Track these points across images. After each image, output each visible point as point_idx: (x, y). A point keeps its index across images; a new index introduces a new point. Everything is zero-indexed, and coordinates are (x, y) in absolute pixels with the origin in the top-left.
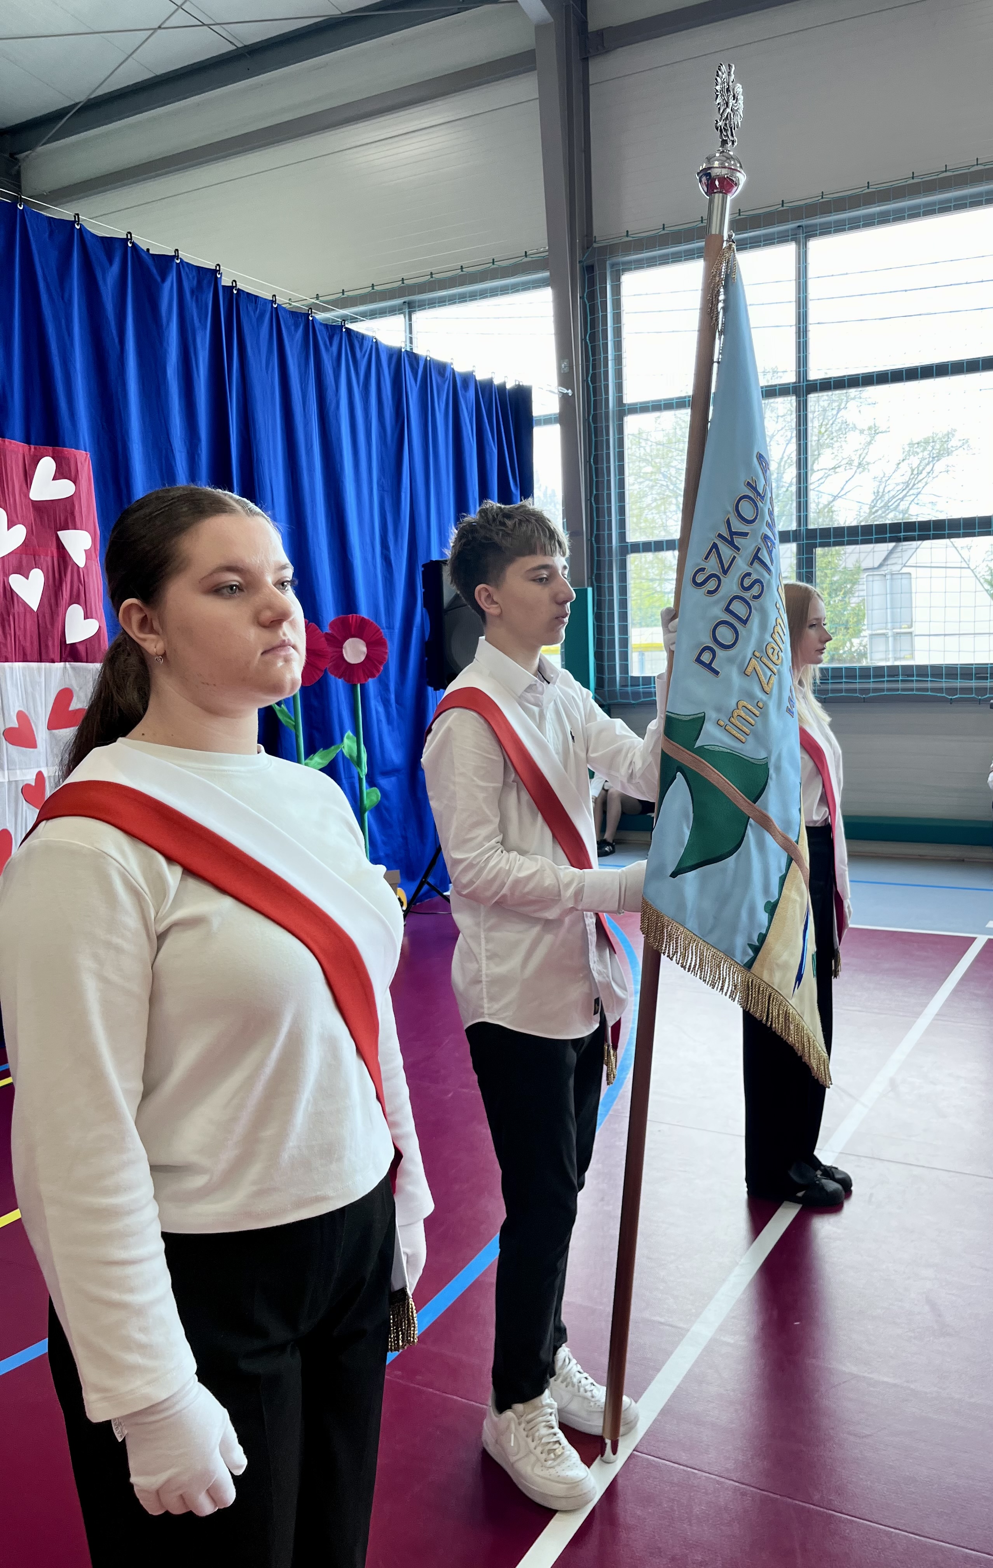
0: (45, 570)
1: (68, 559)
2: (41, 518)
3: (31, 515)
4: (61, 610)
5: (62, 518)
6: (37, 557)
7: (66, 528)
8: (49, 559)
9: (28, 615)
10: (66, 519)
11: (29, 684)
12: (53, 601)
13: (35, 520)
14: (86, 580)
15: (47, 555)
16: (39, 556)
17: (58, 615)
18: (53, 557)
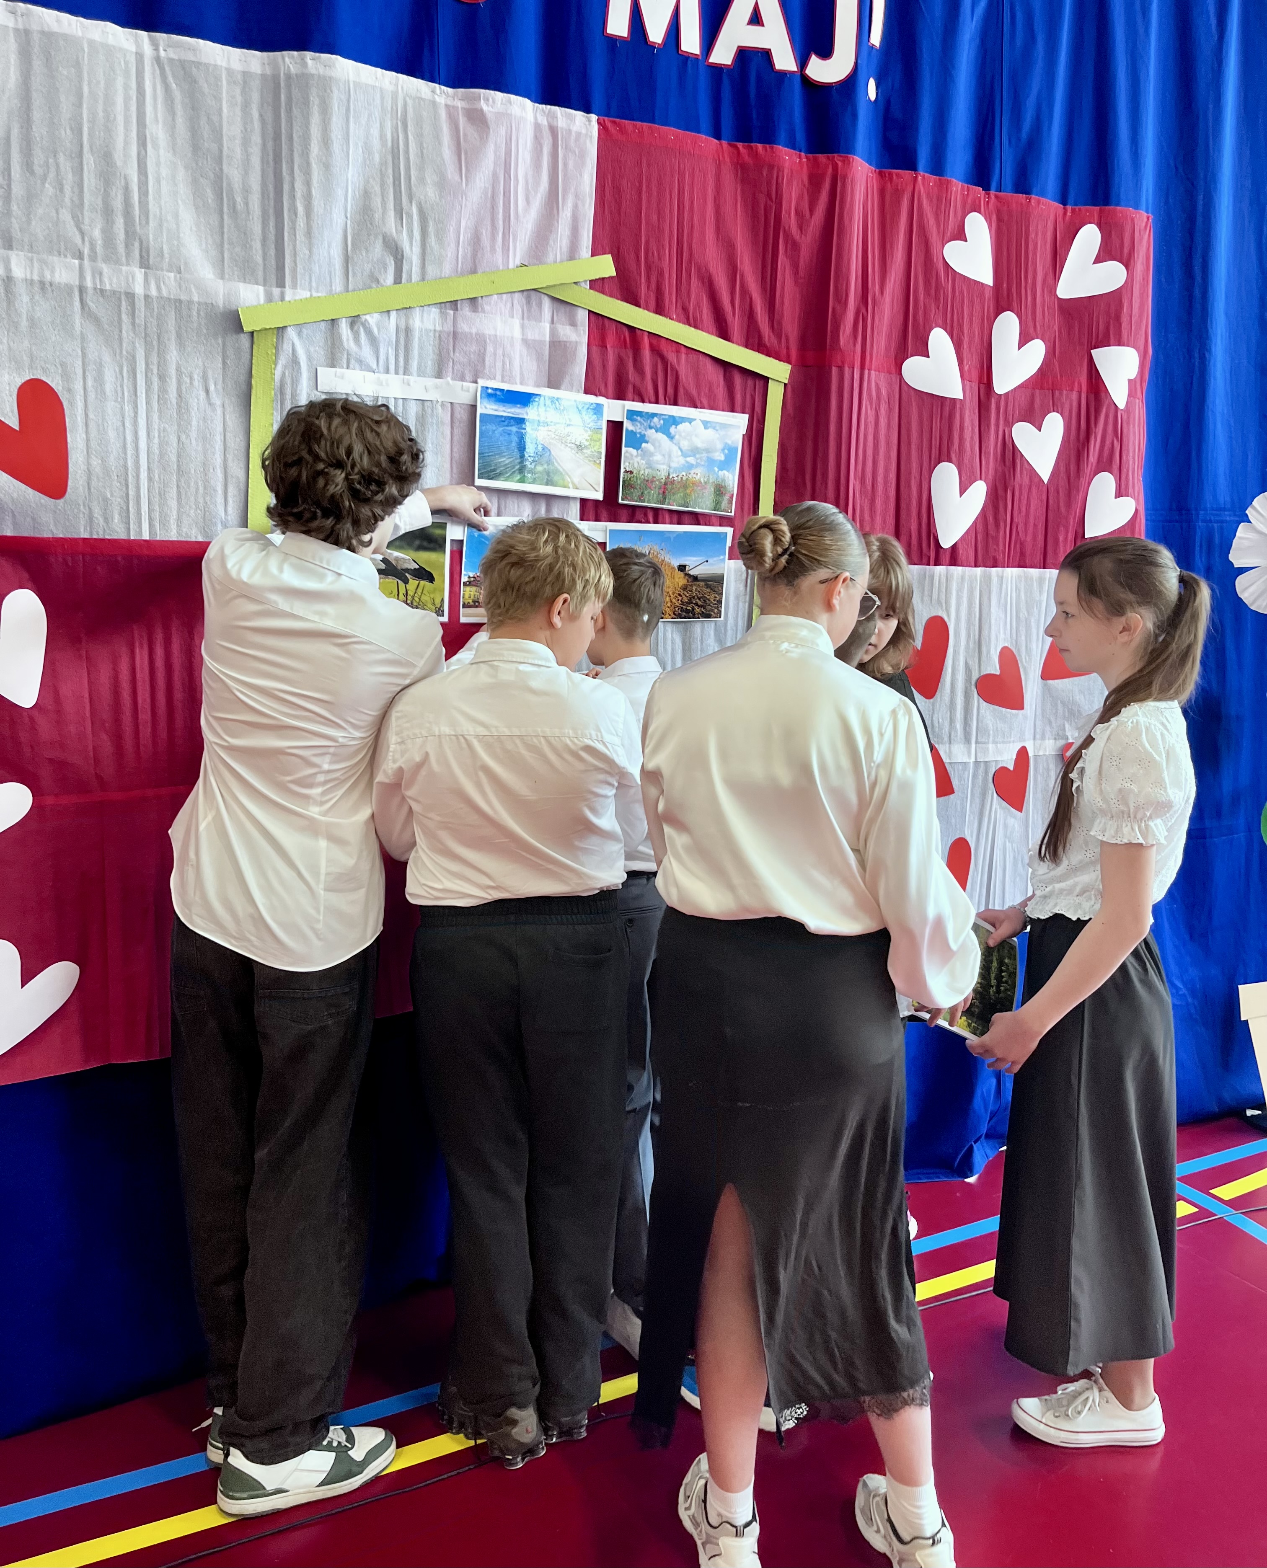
0: (1066, 414)
1: (1103, 395)
2: (1070, 329)
3: (1056, 324)
4: (1083, 481)
5: (1101, 327)
6: (1057, 393)
7: (1105, 342)
8: (1074, 396)
9: (1034, 491)
10: (1107, 329)
11: (1023, 605)
12: (1073, 467)
13: (1060, 332)
14: (1125, 431)
15: (1072, 390)
16: (1061, 390)
17: (1078, 491)
18: (1080, 393)
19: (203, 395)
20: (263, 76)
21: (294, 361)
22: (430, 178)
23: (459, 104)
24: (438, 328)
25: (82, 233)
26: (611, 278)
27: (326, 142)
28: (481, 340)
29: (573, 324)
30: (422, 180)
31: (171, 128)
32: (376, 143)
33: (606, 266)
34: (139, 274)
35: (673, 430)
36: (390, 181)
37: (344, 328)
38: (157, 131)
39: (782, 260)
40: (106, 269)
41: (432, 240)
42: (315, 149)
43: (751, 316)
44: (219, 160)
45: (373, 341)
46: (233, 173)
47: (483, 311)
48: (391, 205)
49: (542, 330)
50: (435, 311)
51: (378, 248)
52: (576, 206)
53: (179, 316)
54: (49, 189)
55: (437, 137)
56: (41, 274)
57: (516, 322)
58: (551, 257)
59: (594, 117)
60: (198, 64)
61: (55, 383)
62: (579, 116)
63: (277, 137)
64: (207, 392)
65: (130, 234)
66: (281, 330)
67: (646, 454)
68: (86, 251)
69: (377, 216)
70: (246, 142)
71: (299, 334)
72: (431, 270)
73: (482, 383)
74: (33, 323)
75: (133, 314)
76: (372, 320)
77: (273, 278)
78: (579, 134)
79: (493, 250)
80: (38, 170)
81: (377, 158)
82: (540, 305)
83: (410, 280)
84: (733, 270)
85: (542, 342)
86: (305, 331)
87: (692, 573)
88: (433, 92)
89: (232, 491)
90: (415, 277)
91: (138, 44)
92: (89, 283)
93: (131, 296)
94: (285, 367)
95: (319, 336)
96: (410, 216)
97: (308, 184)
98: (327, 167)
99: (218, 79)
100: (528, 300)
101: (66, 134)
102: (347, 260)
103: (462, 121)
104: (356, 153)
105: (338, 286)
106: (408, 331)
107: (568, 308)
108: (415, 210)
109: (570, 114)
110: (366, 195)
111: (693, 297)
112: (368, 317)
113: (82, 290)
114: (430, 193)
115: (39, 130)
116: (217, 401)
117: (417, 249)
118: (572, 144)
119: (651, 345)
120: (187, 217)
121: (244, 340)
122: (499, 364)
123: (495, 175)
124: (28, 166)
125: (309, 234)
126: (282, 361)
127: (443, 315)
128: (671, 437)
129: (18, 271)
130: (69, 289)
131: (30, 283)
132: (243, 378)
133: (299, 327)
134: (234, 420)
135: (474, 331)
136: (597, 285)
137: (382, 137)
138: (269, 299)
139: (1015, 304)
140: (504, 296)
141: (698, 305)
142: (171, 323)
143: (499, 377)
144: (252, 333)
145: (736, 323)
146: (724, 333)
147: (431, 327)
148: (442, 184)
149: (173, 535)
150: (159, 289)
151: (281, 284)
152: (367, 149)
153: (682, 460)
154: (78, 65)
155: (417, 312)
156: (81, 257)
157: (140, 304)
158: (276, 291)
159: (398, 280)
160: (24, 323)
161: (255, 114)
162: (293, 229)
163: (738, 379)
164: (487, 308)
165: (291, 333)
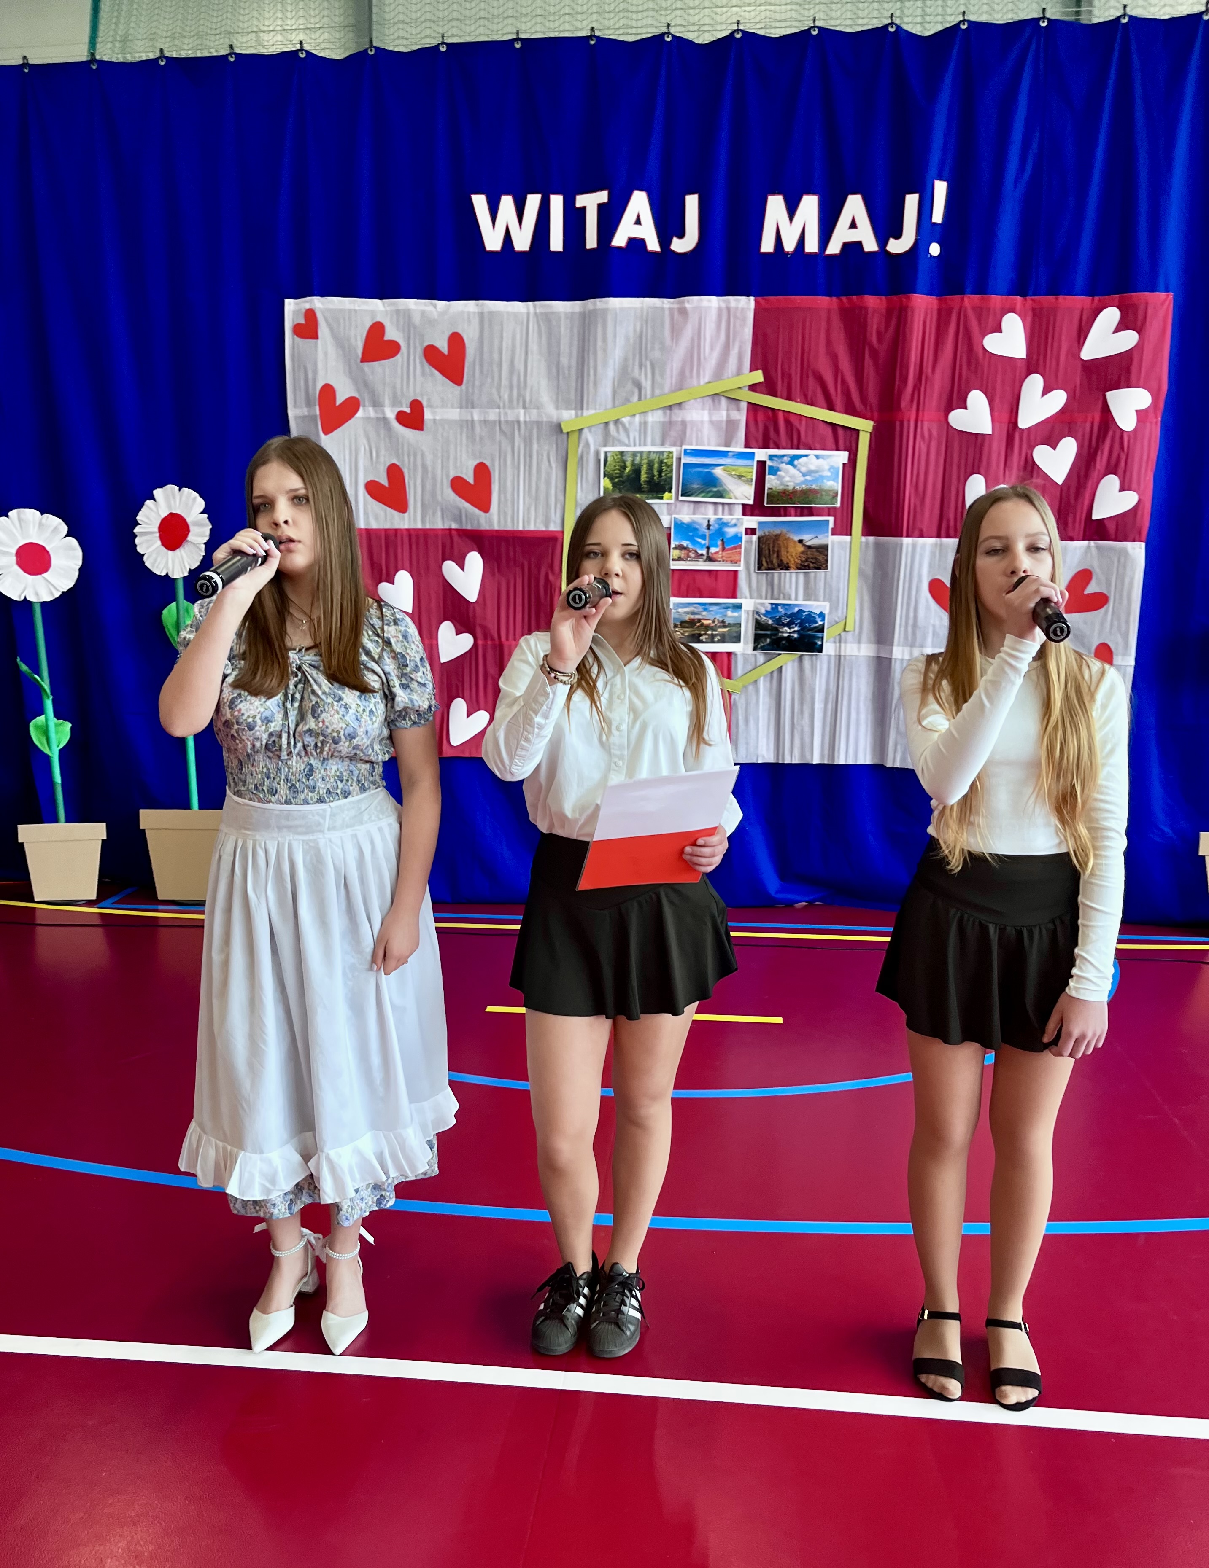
0: (1080, 438)
1: (1112, 424)
2: (1089, 379)
3: (1078, 378)
4: (1092, 481)
5: (1115, 377)
6: (1073, 425)
7: (1118, 387)
8: (1088, 426)
9: (1049, 489)
10: (1119, 377)
12: (1083, 473)
13: (1080, 383)
14: (1130, 446)
15: (1086, 421)
16: (1076, 423)
17: (1087, 488)
18: (1092, 424)
19: (547, 464)
20: (580, 313)
21: (587, 444)
22: (657, 346)
23: (676, 306)
24: (662, 420)
25: (500, 397)
26: (760, 383)
27: (605, 340)
28: (684, 423)
29: (739, 410)
30: (653, 348)
31: (540, 343)
32: (631, 334)
33: (758, 377)
34: (522, 411)
35: (796, 462)
36: (637, 351)
37: (612, 427)
38: (534, 346)
39: (868, 361)
40: (509, 412)
41: (657, 377)
42: (599, 343)
43: (847, 394)
44: (559, 355)
45: (626, 430)
46: (564, 360)
47: (685, 409)
48: (637, 363)
49: (722, 415)
50: (660, 412)
51: (629, 386)
52: (740, 348)
53: (539, 429)
54: (489, 380)
55: (662, 326)
56: (485, 417)
57: (706, 412)
58: (726, 375)
59: (752, 298)
60: (553, 313)
61: (488, 463)
62: (743, 299)
63: (584, 340)
64: (549, 461)
65: (519, 395)
66: (581, 430)
67: (780, 478)
68: (501, 405)
69: (630, 369)
70: (571, 345)
71: (590, 431)
72: (657, 392)
73: (685, 447)
74: (481, 438)
75: (519, 430)
76: (625, 420)
77: (579, 407)
78: (743, 309)
79: (691, 377)
80: (485, 372)
81: (632, 340)
82: (719, 401)
83: (646, 398)
84: (836, 369)
85: (721, 422)
86: (593, 429)
87: (808, 544)
88: (663, 303)
89: (559, 506)
90: (648, 396)
91: (528, 308)
92: (502, 419)
93: (519, 422)
94: (584, 447)
95: (600, 431)
96: (646, 367)
97: (596, 361)
98: (605, 351)
99: (560, 318)
100: (713, 400)
101: (496, 356)
102: (614, 393)
103: (676, 313)
104: (620, 341)
105: (610, 405)
106: (645, 423)
107: (737, 402)
108: (648, 363)
109: (738, 299)
110: (626, 360)
111: (810, 388)
112: (623, 419)
113: (500, 422)
114: (656, 354)
115: (486, 356)
116: (554, 465)
117: (649, 382)
118: (738, 314)
119: (784, 417)
120: (544, 382)
121: (565, 436)
122: (694, 435)
123: (693, 340)
124: (482, 372)
125: (595, 384)
126: (581, 445)
127: (665, 413)
128: (794, 466)
129: (476, 417)
130: (494, 422)
131: (480, 421)
132: (564, 454)
133: (590, 428)
134: (560, 474)
135: (680, 419)
136: (753, 388)
137: (635, 331)
138: (577, 416)
139: (1041, 369)
140: (698, 400)
141: (814, 393)
142: (535, 432)
143: (694, 442)
144: (568, 433)
145: (838, 401)
146: (831, 407)
147: (658, 420)
148: (663, 348)
149: (532, 527)
150: (530, 418)
151: (582, 409)
152: (627, 338)
153: (802, 479)
154: (502, 324)
155: (650, 414)
156: (499, 407)
157: (523, 426)
158: (579, 412)
159: (640, 399)
160: (478, 439)
161: (575, 331)
162: (588, 381)
163: (840, 432)
164: (687, 407)
165: (586, 431)
